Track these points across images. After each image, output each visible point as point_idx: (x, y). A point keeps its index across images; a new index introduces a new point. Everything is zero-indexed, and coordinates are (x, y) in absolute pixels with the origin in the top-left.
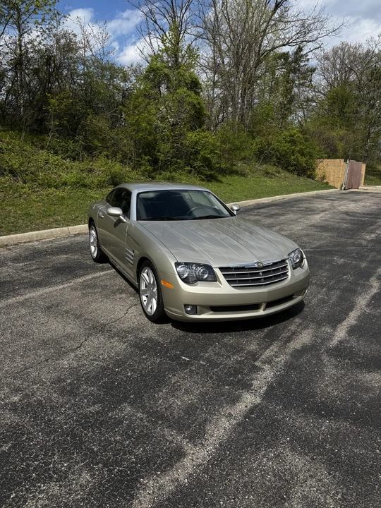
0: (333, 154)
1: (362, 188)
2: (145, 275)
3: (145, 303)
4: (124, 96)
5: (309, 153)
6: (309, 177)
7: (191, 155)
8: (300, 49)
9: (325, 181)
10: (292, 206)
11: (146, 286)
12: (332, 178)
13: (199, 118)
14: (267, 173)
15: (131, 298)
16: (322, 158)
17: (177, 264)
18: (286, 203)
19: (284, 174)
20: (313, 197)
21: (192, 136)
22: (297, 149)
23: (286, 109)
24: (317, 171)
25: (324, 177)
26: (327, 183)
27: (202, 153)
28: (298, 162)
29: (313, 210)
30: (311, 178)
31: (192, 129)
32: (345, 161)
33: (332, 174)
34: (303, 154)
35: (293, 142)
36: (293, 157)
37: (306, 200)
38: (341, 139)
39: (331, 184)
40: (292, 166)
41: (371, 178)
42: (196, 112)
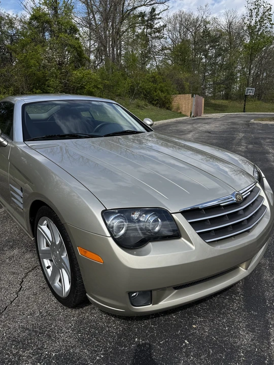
0: (182, 91)
1: (203, 116)
2: (44, 228)
3: (49, 271)
4: (12, 41)
5: (167, 90)
6: (167, 109)
7: (77, 90)
8: (154, 10)
9: (179, 111)
10: (165, 129)
11: (48, 245)
12: (184, 109)
13: (81, 60)
14: (139, 106)
15: (28, 256)
16: (176, 94)
17: (106, 214)
18: (159, 127)
19: (150, 106)
20: (176, 123)
21: (77, 74)
22: (158, 87)
23: (147, 56)
24: (173, 104)
25: (178, 109)
26: (180, 113)
27: (87, 87)
28: (159, 97)
29: (182, 132)
30: (169, 109)
31: (76, 68)
32: (192, 96)
33: (184, 106)
34: (162, 91)
35: (155, 81)
36: (155, 94)
37: (172, 125)
38: (187, 80)
39: (183, 113)
40: (155, 101)
41: (208, 108)
42: (78, 54)
